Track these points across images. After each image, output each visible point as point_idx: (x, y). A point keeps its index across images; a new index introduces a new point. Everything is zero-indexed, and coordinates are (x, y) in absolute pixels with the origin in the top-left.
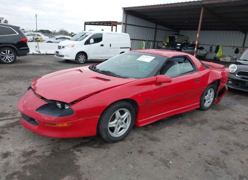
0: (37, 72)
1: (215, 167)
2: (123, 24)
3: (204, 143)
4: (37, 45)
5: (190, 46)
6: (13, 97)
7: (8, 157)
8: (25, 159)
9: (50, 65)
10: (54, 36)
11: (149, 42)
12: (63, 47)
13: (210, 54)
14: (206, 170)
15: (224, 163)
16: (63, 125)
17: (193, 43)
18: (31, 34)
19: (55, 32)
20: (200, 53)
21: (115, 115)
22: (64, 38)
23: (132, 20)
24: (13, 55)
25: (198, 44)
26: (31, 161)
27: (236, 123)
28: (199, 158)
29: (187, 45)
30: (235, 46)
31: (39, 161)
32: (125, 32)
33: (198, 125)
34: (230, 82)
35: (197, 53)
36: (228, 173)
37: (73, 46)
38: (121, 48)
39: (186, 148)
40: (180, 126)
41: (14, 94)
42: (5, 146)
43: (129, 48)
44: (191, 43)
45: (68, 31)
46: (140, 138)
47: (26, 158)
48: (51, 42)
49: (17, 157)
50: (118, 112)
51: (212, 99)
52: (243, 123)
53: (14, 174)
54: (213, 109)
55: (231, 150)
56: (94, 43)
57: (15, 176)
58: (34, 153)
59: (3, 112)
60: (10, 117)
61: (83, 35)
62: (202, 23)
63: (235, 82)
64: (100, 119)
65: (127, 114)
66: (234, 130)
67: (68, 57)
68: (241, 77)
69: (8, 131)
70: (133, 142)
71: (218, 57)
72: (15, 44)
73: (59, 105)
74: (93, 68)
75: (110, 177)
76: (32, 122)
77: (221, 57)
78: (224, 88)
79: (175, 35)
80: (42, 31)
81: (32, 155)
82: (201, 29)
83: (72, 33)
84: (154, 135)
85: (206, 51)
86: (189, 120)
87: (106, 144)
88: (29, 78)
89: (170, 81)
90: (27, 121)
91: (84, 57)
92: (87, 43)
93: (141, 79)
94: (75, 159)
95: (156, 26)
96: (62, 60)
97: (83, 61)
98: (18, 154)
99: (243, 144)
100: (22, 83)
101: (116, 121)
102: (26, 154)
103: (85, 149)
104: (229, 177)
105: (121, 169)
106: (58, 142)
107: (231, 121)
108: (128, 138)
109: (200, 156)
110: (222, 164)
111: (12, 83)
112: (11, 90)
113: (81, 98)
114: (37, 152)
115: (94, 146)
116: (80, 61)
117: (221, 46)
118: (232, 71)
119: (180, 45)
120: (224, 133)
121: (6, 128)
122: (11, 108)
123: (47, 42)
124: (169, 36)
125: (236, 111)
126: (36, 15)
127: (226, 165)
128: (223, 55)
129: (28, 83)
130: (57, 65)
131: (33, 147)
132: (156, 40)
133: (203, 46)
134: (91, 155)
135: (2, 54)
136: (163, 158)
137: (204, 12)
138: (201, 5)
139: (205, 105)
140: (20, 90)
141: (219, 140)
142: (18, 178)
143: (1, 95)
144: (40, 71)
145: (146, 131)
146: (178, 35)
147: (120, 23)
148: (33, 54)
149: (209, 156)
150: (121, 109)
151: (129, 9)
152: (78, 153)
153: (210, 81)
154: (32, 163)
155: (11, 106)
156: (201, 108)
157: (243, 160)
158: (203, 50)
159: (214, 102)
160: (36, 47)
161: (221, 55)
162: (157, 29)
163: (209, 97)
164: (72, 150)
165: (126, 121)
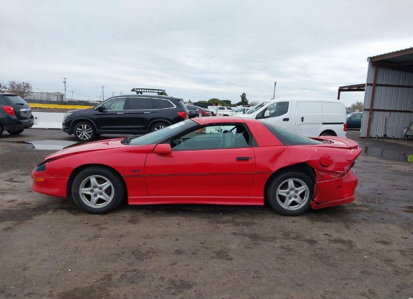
23: (385, 77)
38: (324, 124)
126: (275, 83)
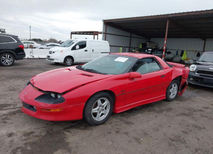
0: (32, 72)
1: (176, 142)
2: (103, 33)
3: (169, 125)
4: (31, 51)
5: (159, 51)
6: (13, 92)
7: (12, 136)
8: (25, 138)
9: (42, 67)
10: (45, 44)
11: (125, 48)
12: (54, 52)
13: (176, 57)
14: (170, 145)
15: (184, 140)
16: (56, 111)
17: (162, 48)
18: (26, 42)
19: (45, 40)
20: (168, 56)
21: (97, 103)
22: (54, 45)
23: (110, 30)
24: (12, 59)
25: (166, 49)
26: (31, 139)
27: (195, 111)
28: (164, 136)
29: (157, 50)
30: (197, 50)
31: (37, 139)
32: (105, 40)
33: (165, 113)
34: (191, 79)
35: (165, 57)
36: (187, 147)
37: (62, 52)
38: (102, 53)
39: (154, 129)
40: (150, 113)
41: (13, 90)
42: (9, 129)
43: (108, 53)
44: (160, 48)
45: (56, 40)
46: (117, 122)
47: (27, 137)
48: (43, 48)
49: (19, 136)
50: (100, 100)
51: (176, 92)
52: (201, 111)
53: (18, 148)
54: (177, 100)
55: (190, 131)
56: (80, 48)
57: (19, 150)
58: (33, 133)
59: (6, 104)
60: (12, 107)
61: (70, 43)
62: (168, 32)
63: (196, 78)
64: (85, 106)
65: (106, 102)
66: (193, 116)
67: (58, 60)
68: (200, 75)
69: (11, 118)
70: (112, 125)
71: (183, 60)
72: (13, 50)
73: (53, 95)
74: (80, 68)
75: (94, 150)
76: (32, 109)
77: (185, 60)
78: (186, 83)
79: (146, 42)
80: (35, 40)
81: (31, 135)
82: (168, 37)
83: (60, 41)
84: (129, 120)
85: (173, 55)
86: (157, 108)
87: (90, 127)
88: (26, 77)
89: (140, 77)
90: (28, 108)
91: (71, 60)
92: (74, 48)
93: (118, 75)
94: (66, 138)
95: (131, 35)
96: (52, 63)
97: (70, 64)
98: (19, 134)
99: (200, 126)
100: (20, 81)
101: (98, 108)
102: (26, 134)
103: (73, 131)
104: (188, 150)
105: (102, 145)
106: (52, 125)
107: (191, 109)
108: (107, 122)
109: (165, 135)
110: (182, 140)
111: (11, 81)
112: (11, 86)
113: (70, 89)
114: (35, 133)
115: (80, 128)
116: (68, 64)
117: (185, 51)
118: (192, 70)
119: (150, 50)
120: (186, 118)
121: (9, 115)
122: (12, 101)
123: (40, 48)
124: (142, 43)
125: (196, 102)
126: (30, 27)
127: (186, 141)
128: (187, 58)
129: (25, 81)
130: (48, 67)
131: (32, 129)
132: (131, 46)
133: (171, 51)
134: (78, 134)
135: (3, 58)
136: (135, 137)
137: (169, 23)
138: (167, 18)
139: (170, 97)
140: (19, 87)
141: (181, 123)
142: (21, 151)
143: (4, 91)
144: (35, 72)
145: (122, 117)
146: (149, 41)
147: (101, 33)
148: (28, 58)
149: (172, 135)
150: (102, 98)
151: (108, 21)
152: (67, 134)
153: (173, 77)
154: (31, 141)
155: (12, 99)
156: (167, 100)
157: (199, 137)
158: (170, 54)
159: (178, 94)
160: (31, 52)
161: (186, 58)
162: (132, 37)
163: (174, 91)
164: (63, 131)
165: (106, 108)
